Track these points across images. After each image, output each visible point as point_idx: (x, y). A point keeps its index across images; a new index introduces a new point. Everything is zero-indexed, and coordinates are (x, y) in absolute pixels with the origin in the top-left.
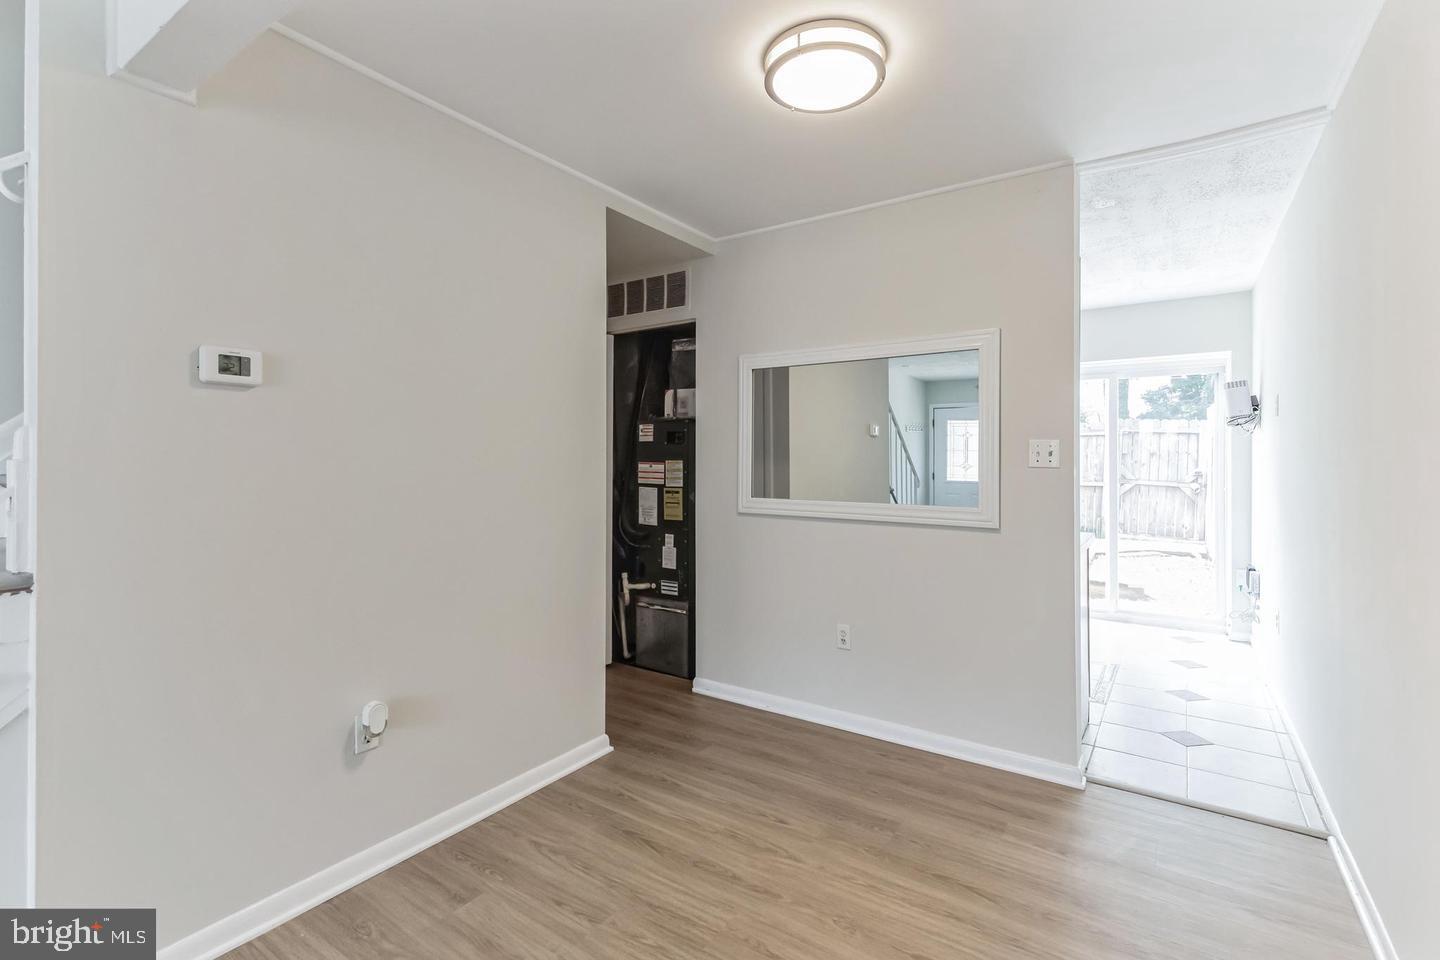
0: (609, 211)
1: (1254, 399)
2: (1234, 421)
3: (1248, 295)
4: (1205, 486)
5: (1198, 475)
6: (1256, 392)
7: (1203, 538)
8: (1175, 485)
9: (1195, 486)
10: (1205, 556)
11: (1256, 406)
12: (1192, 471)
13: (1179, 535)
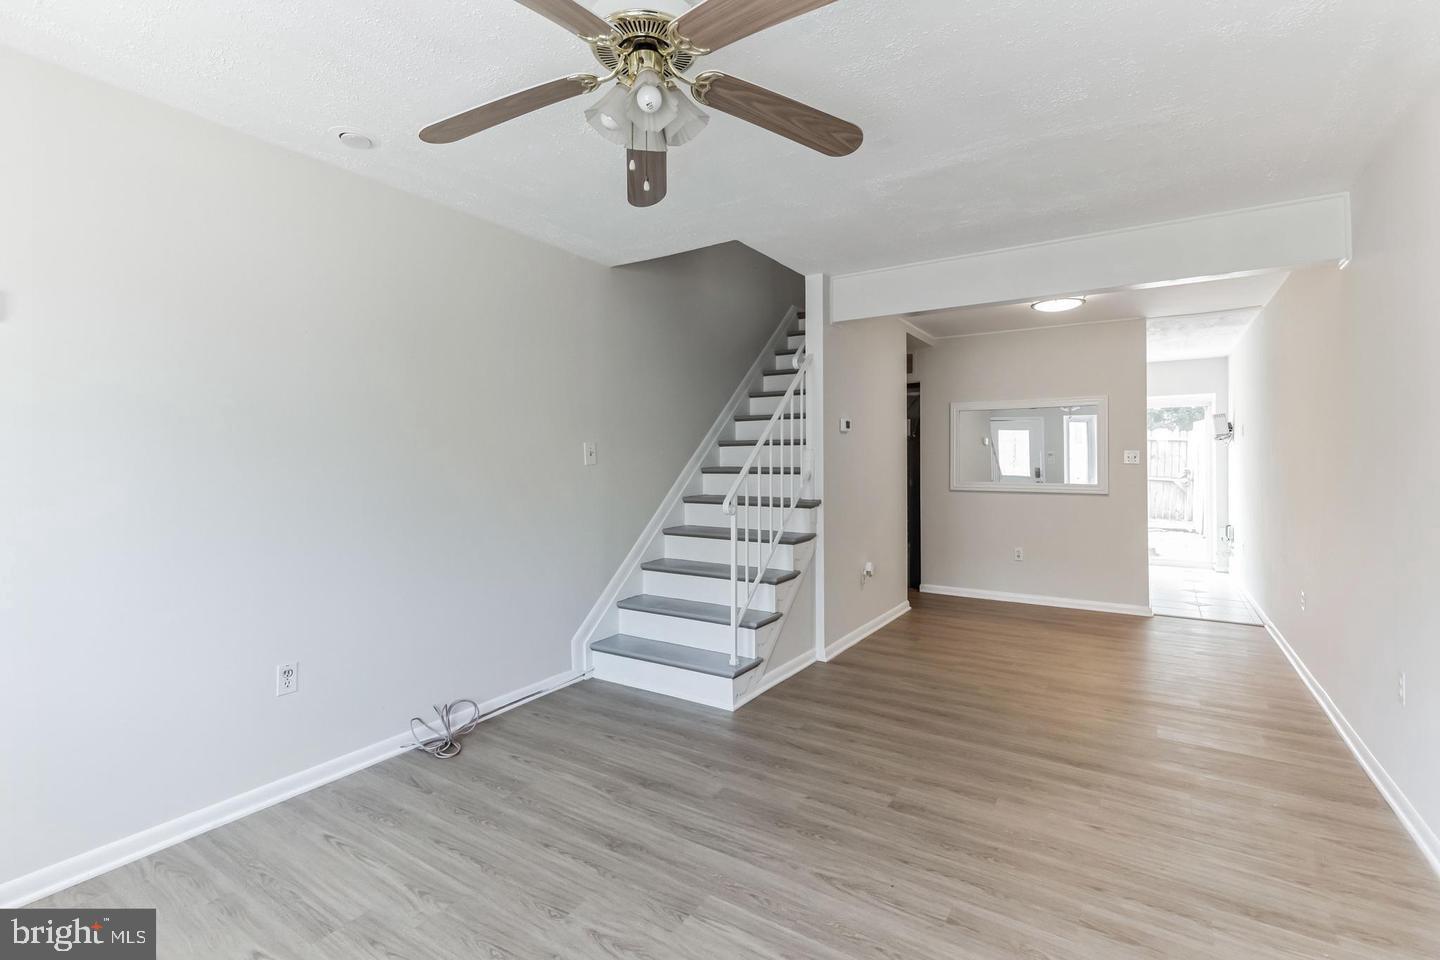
0: (908, 334)
1: (1229, 424)
2: (1218, 437)
3: (1226, 358)
4: (1193, 480)
5: (1187, 472)
6: (1230, 420)
7: (1191, 520)
8: (1170, 480)
9: (1186, 480)
10: (1194, 531)
11: (1231, 428)
12: (1183, 470)
13: (1173, 517)
